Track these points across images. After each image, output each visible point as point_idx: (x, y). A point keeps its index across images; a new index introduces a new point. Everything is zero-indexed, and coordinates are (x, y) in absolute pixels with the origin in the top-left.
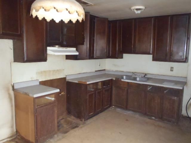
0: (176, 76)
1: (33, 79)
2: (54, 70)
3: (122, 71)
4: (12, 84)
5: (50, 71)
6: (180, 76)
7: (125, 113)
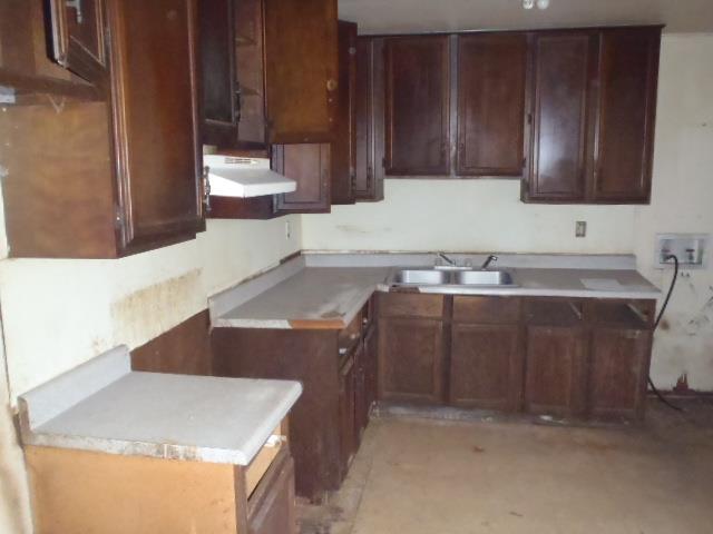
0: (598, 253)
1: (102, 349)
2: (172, 280)
3: (381, 253)
4: (14, 403)
5: (157, 287)
6: (612, 251)
7: (441, 423)
